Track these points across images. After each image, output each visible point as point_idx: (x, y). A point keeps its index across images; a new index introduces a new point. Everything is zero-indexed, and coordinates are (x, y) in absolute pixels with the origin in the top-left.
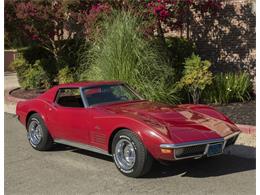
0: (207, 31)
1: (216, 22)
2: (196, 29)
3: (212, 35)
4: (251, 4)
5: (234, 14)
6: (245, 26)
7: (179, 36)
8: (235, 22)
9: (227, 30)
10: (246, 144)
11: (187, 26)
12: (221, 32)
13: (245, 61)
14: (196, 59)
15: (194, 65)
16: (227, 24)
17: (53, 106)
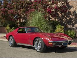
0: (63, 19)
1: (65, 16)
2: (60, 18)
3: (64, 20)
4: (75, 11)
5: (71, 14)
6: (74, 17)
7: (55, 20)
8: (71, 16)
9: (68, 18)
10: (75, 47)
11: (57, 18)
12: (67, 19)
13: (74, 27)
14: (60, 26)
15: (59, 27)
16: (69, 17)
17: (17, 33)
